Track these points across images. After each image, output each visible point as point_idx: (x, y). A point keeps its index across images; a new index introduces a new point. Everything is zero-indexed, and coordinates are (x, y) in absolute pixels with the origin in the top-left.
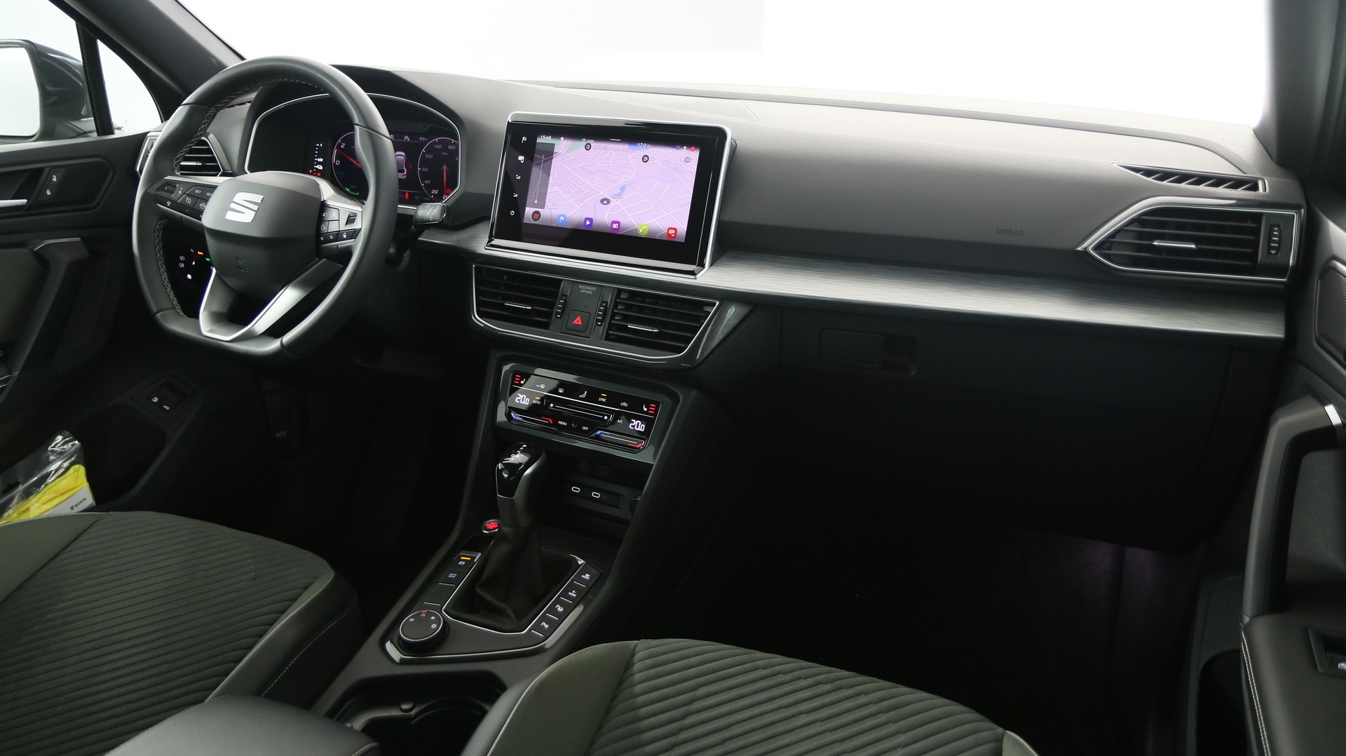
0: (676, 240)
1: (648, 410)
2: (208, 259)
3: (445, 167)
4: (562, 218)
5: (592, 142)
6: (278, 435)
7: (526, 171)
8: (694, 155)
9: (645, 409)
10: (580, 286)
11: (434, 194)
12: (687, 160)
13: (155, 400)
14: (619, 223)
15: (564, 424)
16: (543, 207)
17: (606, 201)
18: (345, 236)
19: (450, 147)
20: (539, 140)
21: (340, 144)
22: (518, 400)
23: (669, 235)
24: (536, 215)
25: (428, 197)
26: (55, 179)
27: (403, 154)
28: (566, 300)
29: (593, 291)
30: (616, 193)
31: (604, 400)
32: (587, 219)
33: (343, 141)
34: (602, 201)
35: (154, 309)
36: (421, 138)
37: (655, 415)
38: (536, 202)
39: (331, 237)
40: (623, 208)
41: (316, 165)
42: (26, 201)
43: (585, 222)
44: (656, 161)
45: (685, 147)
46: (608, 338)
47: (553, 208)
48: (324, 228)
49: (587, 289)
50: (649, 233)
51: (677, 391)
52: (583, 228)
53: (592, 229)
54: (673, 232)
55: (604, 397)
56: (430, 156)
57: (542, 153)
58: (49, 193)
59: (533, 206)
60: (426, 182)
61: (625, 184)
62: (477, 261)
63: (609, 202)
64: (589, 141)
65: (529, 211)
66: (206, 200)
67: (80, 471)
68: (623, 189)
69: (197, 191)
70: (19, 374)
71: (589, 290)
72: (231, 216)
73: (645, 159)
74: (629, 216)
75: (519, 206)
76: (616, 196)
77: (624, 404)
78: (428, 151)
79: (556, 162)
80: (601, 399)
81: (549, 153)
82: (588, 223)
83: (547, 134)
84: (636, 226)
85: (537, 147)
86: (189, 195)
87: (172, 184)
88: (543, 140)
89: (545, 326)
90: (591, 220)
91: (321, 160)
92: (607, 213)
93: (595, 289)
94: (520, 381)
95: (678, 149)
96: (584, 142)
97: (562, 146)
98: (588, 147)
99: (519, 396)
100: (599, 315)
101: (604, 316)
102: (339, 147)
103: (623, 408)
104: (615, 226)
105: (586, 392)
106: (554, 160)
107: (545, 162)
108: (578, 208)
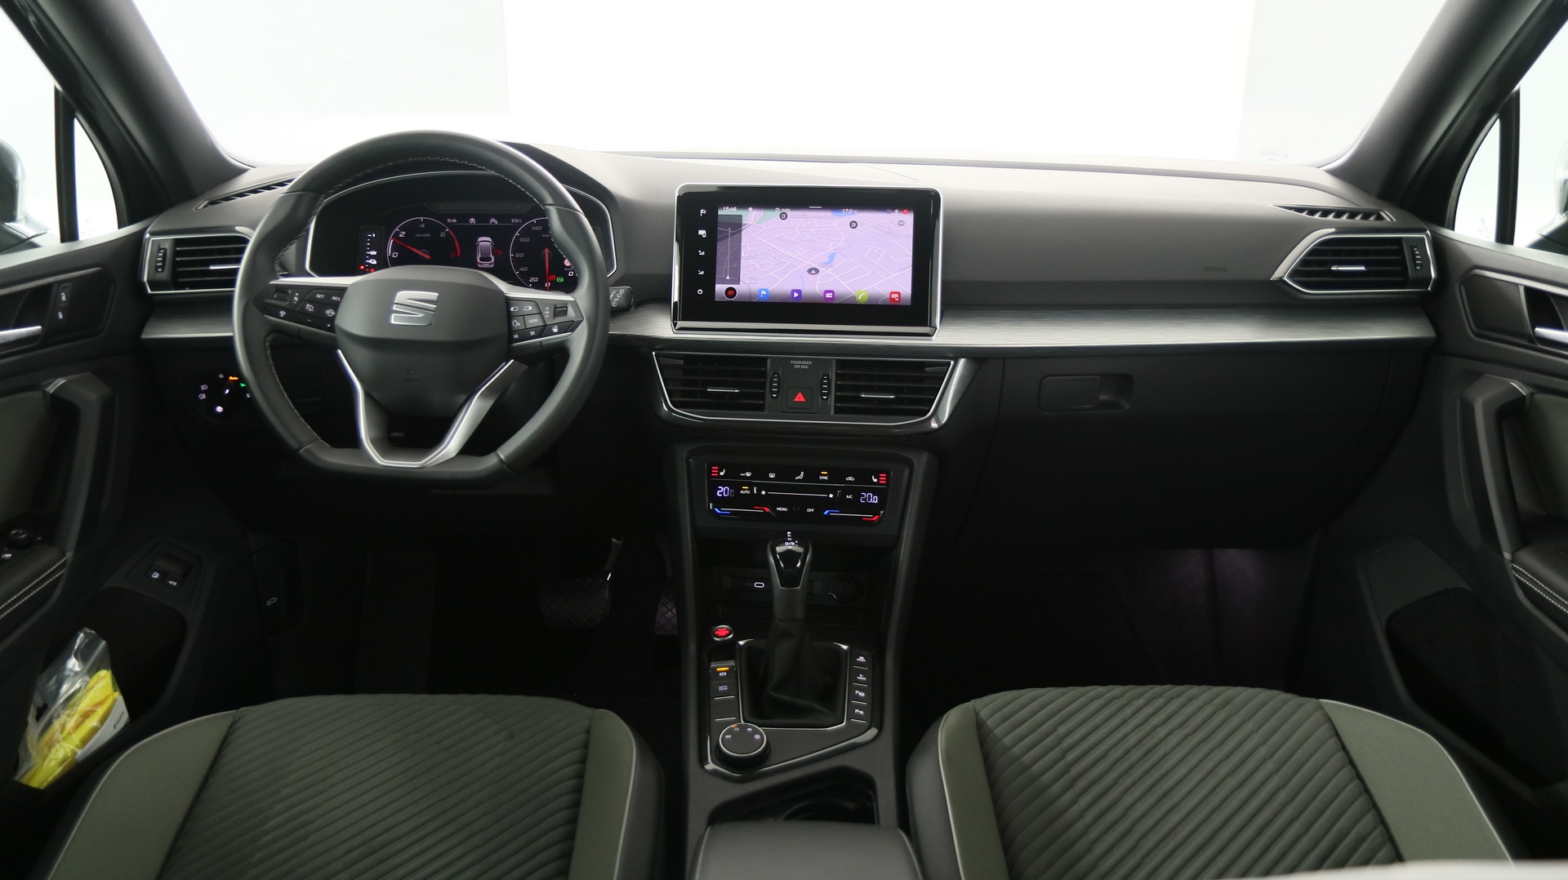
0: (901, 303)
1: (879, 480)
2: (243, 385)
3: (546, 251)
4: (764, 293)
5: (788, 211)
6: (269, 603)
7: (711, 244)
8: (908, 218)
9: (875, 480)
10: (793, 362)
11: (533, 283)
12: (901, 223)
13: (156, 575)
14: (832, 292)
15: (784, 509)
16: (738, 282)
17: (813, 271)
18: (555, 330)
20: (721, 212)
21: (398, 233)
23: (892, 300)
24: (731, 292)
26: (64, 298)
27: (489, 239)
28: (778, 378)
29: (809, 365)
30: (825, 261)
31: (826, 478)
32: (793, 291)
33: (402, 229)
34: (810, 271)
36: (513, 221)
37: (888, 484)
38: (728, 278)
39: (533, 333)
40: (835, 277)
41: (368, 259)
42: (39, 327)
43: (793, 294)
44: (866, 226)
45: (896, 211)
46: (838, 410)
47: (750, 283)
48: (517, 324)
49: (800, 365)
50: (869, 299)
51: (911, 457)
52: (791, 301)
53: (802, 301)
54: (897, 296)
55: (825, 475)
56: (527, 240)
57: (727, 225)
58: (61, 316)
59: (724, 282)
60: (522, 269)
61: (834, 251)
62: (657, 347)
63: (817, 271)
64: (783, 210)
65: (720, 288)
66: (336, 306)
67: (105, 677)
68: (832, 257)
69: (319, 296)
71: (803, 365)
72: (394, 320)
73: (854, 225)
74: (844, 284)
75: (710, 282)
76: (825, 265)
77: (850, 478)
78: (523, 234)
79: (745, 234)
80: (822, 477)
81: (737, 225)
82: (796, 295)
83: (731, 205)
84: (854, 294)
85: (720, 219)
86: (310, 302)
87: (283, 289)
88: (725, 211)
89: (759, 407)
90: (799, 292)
91: (374, 253)
92: (817, 283)
93: (810, 363)
94: (719, 473)
95: (888, 212)
96: (778, 212)
97: (751, 217)
98: (783, 217)
99: (720, 489)
100: (823, 389)
101: (829, 389)
102: (396, 236)
103: (850, 482)
104: (829, 295)
105: (802, 473)
106: (743, 232)
107: (732, 235)
108: (782, 280)
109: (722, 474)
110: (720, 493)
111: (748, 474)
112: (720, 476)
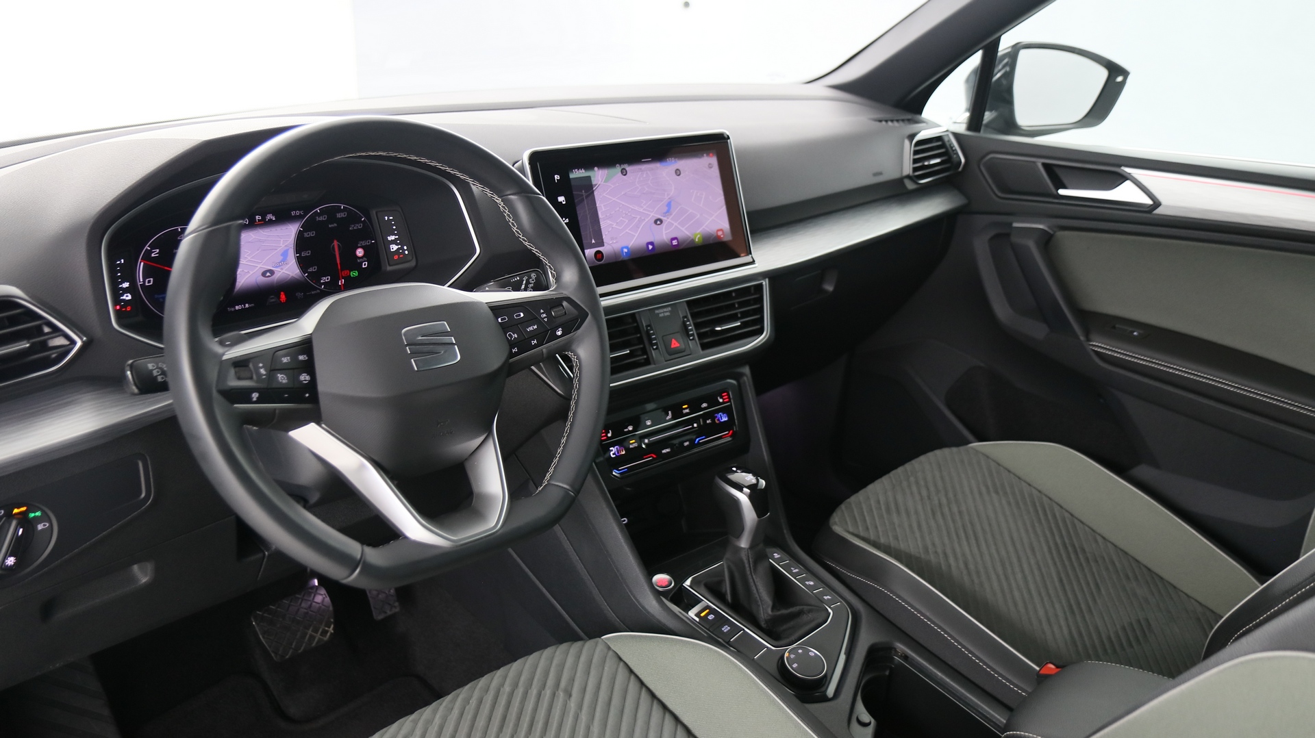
0: (725, 239)
1: (724, 399)
3: (336, 243)
4: (625, 250)
5: (629, 168)
7: (572, 211)
8: (713, 161)
9: (721, 400)
10: (657, 312)
11: (325, 283)
12: (710, 166)
14: (676, 239)
16: (602, 244)
17: (658, 221)
18: (559, 333)
19: (339, 215)
20: (572, 176)
21: (149, 253)
23: (718, 237)
24: (599, 255)
25: (317, 289)
28: (653, 330)
29: (670, 311)
30: (665, 211)
31: (687, 411)
32: (648, 244)
33: (153, 246)
34: (655, 222)
36: (293, 213)
37: (730, 401)
38: (593, 241)
39: (535, 342)
40: (676, 224)
41: (123, 295)
43: (648, 247)
44: (687, 173)
45: (705, 155)
46: (705, 347)
47: (613, 243)
48: (515, 337)
49: (664, 312)
50: (702, 240)
52: (647, 254)
53: (657, 252)
54: (721, 232)
55: (686, 408)
56: (312, 234)
57: (580, 188)
59: (592, 246)
60: (311, 270)
61: (669, 200)
63: (661, 221)
64: (623, 166)
65: (589, 253)
66: (304, 367)
68: (669, 205)
69: (284, 360)
71: (666, 312)
73: (678, 172)
74: (683, 229)
76: (668, 212)
77: (704, 405)
78: (307, 228)
79: (598, 194)
80: (685, 411)
81: (588, 186)
82: (650, 247)
83: (578, 167)
84: (692, 237)
85: (573, 183)
86: (280, 371)
88: (576, 174)
89: (647, 362)
90: (652, 243)
91: (126, 285)
92: (664, 232)
93: (670, 309)
94: (606, 436)
95: (700, 157)
96: (618, 169)
97: (599, 176)
98: (624, 173)
102: (147, 257)
103: (705, 408)
104: (675, 242)
105: (670, 412)
106: (595, 193)
107: (587, 197)
108: (637, 235)
109: (609, 435)
110: (613, 454)
111: (630, 428)
112: (609, 438)
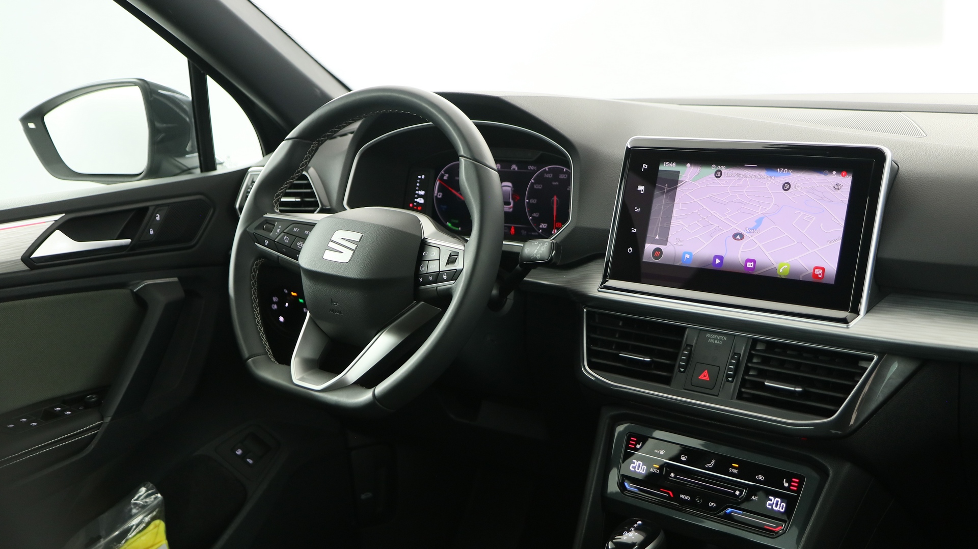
0: (823, 281)
1: (790, 485)
2: (301, 301)
3: (555, 198)
4: (688, 256)
5: (724, 169)
6: (363, 497)
7: (646, 202)
8: (845, 182)
9: (786, 485)
10: (708, 335)
11: (542, 229)
12: (837, 187)
13: (239, 452)
14: (754, 261)
15: (687, 498)
16: (665, 242)
17: (738, 236)
18: (445, 277)
19: (562, 176)
20: (662, 168)
21: (443, 175)
22: (633, 467)
23: (815, 276)
24: (658, 252)
25: (535, 231)
26: (158, 218)
27: (510, 184)
28: (690, 352)
29: (724, 341)
30: (751, 226)
31: (735, 471)
32: (716, 257)
33: (446, 172)
34: (735, 236)
35: (246, 354)
36: (529, 167)
37: (798, 492)
38: (657, 237)
39: (431, 278)
40: (759, 244)
41: (417, 198)
42: (130, 240)
43: (715, 260)
44: (799, 189)
45: (834, 172)
46: (740, 396)
47: (677, 245)
48: (424, 269)
49: (716, 339)
50: (791, 273)
51: (826, 464)
52: (711, 267)
53: (723, 268)
54: (820, 271)
55: (735, 468)
56: (539, 187)
57: (665, 181)
58: (151, 232)
59: (654, 242)
60: (534, 215)
61: (763, 216)
62: (589, 304)
63: (742, 237)
64: (719, 168)
65: (649, 248)
66: (304, 239)
67: (159, 527)
68: (759, 221)
69: (295, 230)
70: (112, 420)
71: (718, 340)
72: (329, 256)
73: (786, 187)
74: (767, 253)
75: (638, 243)
76: (754, 230)
77: (760, 477)
78: (537, 181)
79: (680, 192)
80: (731, 470)
81: (673, 182)
82: (718, 261)
83: (671, 161)
84: (775, 265)
85: (660, 175)
86: (287, 234)
87: (271, 222)
88: (666, 167)
89: (666, 381)
90: (721, 258)
91: (422, 193)
92: (741, 250)
93: (725, 338)
94: (635, 445)
95: (825, 174)
96: (713, 169)
97: (688, 173)
98: (718, 175)
99: (634, 463)
100: (730, 370)
101: (736, 371)
102: (441, 179)
103: (759, 481)
104: (750, 265)
105: (713, 461)
106: (678, 189)
107: (668, 192)
108: (706, 244)
111: (662, 452)
